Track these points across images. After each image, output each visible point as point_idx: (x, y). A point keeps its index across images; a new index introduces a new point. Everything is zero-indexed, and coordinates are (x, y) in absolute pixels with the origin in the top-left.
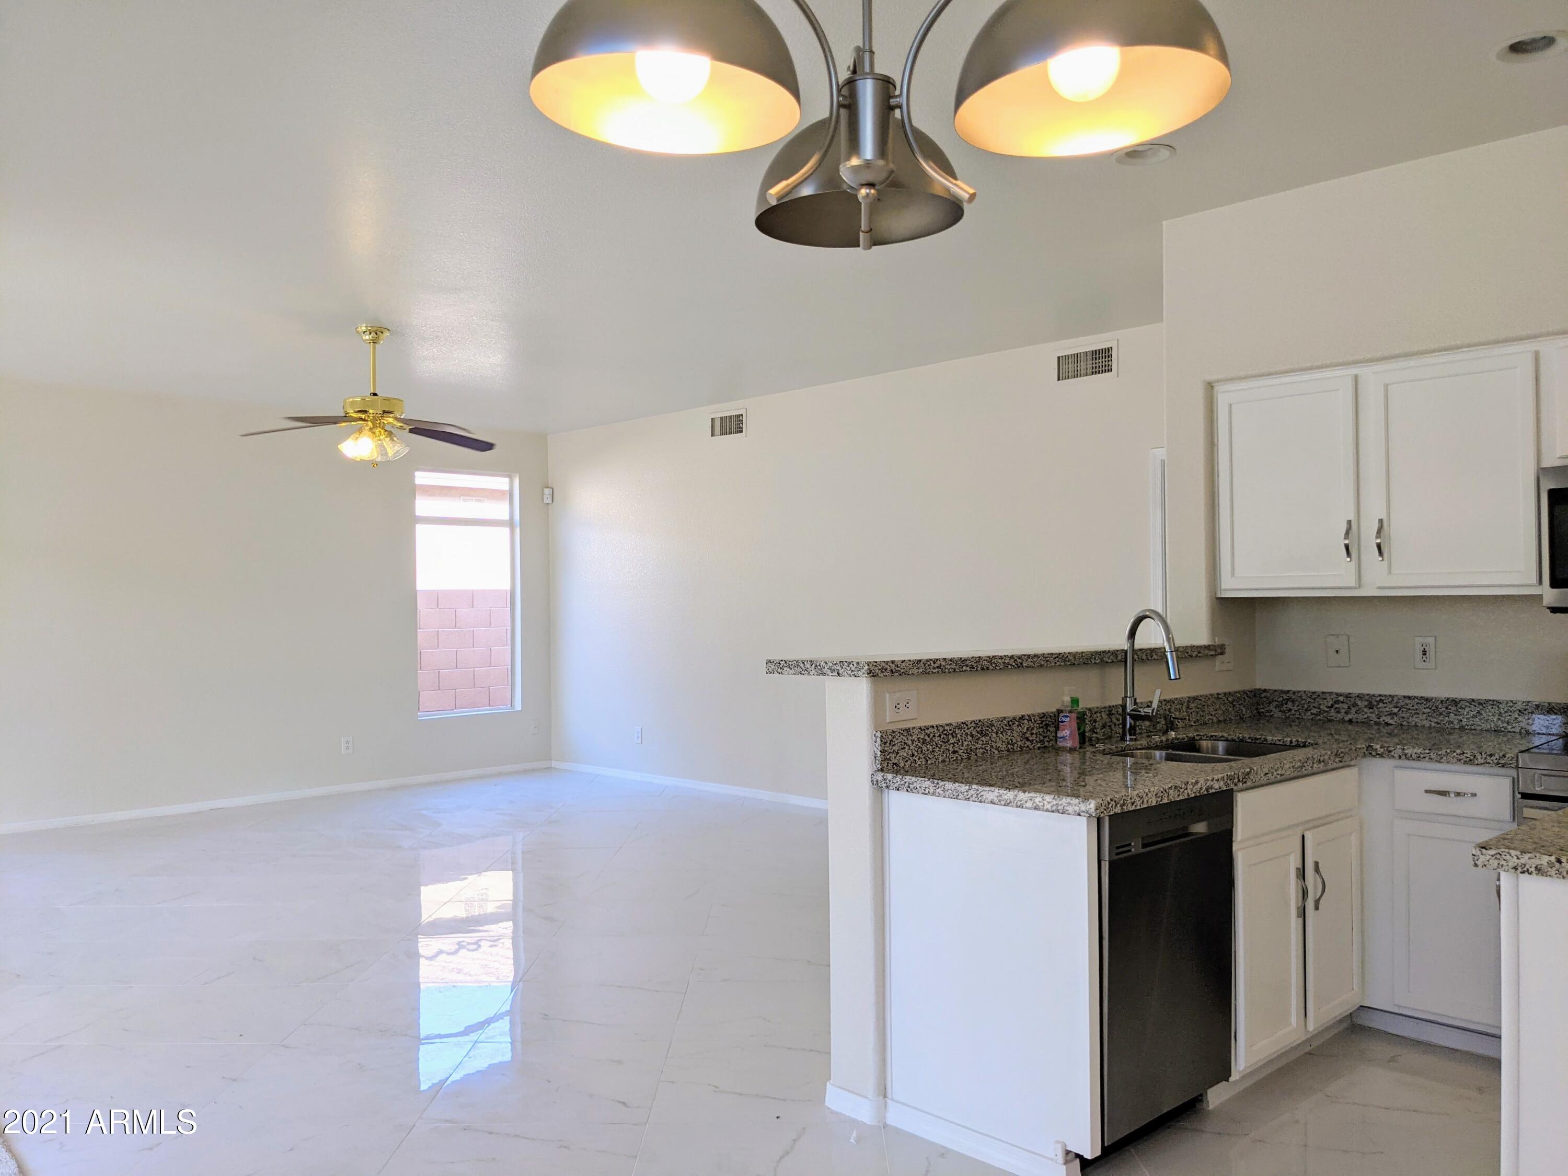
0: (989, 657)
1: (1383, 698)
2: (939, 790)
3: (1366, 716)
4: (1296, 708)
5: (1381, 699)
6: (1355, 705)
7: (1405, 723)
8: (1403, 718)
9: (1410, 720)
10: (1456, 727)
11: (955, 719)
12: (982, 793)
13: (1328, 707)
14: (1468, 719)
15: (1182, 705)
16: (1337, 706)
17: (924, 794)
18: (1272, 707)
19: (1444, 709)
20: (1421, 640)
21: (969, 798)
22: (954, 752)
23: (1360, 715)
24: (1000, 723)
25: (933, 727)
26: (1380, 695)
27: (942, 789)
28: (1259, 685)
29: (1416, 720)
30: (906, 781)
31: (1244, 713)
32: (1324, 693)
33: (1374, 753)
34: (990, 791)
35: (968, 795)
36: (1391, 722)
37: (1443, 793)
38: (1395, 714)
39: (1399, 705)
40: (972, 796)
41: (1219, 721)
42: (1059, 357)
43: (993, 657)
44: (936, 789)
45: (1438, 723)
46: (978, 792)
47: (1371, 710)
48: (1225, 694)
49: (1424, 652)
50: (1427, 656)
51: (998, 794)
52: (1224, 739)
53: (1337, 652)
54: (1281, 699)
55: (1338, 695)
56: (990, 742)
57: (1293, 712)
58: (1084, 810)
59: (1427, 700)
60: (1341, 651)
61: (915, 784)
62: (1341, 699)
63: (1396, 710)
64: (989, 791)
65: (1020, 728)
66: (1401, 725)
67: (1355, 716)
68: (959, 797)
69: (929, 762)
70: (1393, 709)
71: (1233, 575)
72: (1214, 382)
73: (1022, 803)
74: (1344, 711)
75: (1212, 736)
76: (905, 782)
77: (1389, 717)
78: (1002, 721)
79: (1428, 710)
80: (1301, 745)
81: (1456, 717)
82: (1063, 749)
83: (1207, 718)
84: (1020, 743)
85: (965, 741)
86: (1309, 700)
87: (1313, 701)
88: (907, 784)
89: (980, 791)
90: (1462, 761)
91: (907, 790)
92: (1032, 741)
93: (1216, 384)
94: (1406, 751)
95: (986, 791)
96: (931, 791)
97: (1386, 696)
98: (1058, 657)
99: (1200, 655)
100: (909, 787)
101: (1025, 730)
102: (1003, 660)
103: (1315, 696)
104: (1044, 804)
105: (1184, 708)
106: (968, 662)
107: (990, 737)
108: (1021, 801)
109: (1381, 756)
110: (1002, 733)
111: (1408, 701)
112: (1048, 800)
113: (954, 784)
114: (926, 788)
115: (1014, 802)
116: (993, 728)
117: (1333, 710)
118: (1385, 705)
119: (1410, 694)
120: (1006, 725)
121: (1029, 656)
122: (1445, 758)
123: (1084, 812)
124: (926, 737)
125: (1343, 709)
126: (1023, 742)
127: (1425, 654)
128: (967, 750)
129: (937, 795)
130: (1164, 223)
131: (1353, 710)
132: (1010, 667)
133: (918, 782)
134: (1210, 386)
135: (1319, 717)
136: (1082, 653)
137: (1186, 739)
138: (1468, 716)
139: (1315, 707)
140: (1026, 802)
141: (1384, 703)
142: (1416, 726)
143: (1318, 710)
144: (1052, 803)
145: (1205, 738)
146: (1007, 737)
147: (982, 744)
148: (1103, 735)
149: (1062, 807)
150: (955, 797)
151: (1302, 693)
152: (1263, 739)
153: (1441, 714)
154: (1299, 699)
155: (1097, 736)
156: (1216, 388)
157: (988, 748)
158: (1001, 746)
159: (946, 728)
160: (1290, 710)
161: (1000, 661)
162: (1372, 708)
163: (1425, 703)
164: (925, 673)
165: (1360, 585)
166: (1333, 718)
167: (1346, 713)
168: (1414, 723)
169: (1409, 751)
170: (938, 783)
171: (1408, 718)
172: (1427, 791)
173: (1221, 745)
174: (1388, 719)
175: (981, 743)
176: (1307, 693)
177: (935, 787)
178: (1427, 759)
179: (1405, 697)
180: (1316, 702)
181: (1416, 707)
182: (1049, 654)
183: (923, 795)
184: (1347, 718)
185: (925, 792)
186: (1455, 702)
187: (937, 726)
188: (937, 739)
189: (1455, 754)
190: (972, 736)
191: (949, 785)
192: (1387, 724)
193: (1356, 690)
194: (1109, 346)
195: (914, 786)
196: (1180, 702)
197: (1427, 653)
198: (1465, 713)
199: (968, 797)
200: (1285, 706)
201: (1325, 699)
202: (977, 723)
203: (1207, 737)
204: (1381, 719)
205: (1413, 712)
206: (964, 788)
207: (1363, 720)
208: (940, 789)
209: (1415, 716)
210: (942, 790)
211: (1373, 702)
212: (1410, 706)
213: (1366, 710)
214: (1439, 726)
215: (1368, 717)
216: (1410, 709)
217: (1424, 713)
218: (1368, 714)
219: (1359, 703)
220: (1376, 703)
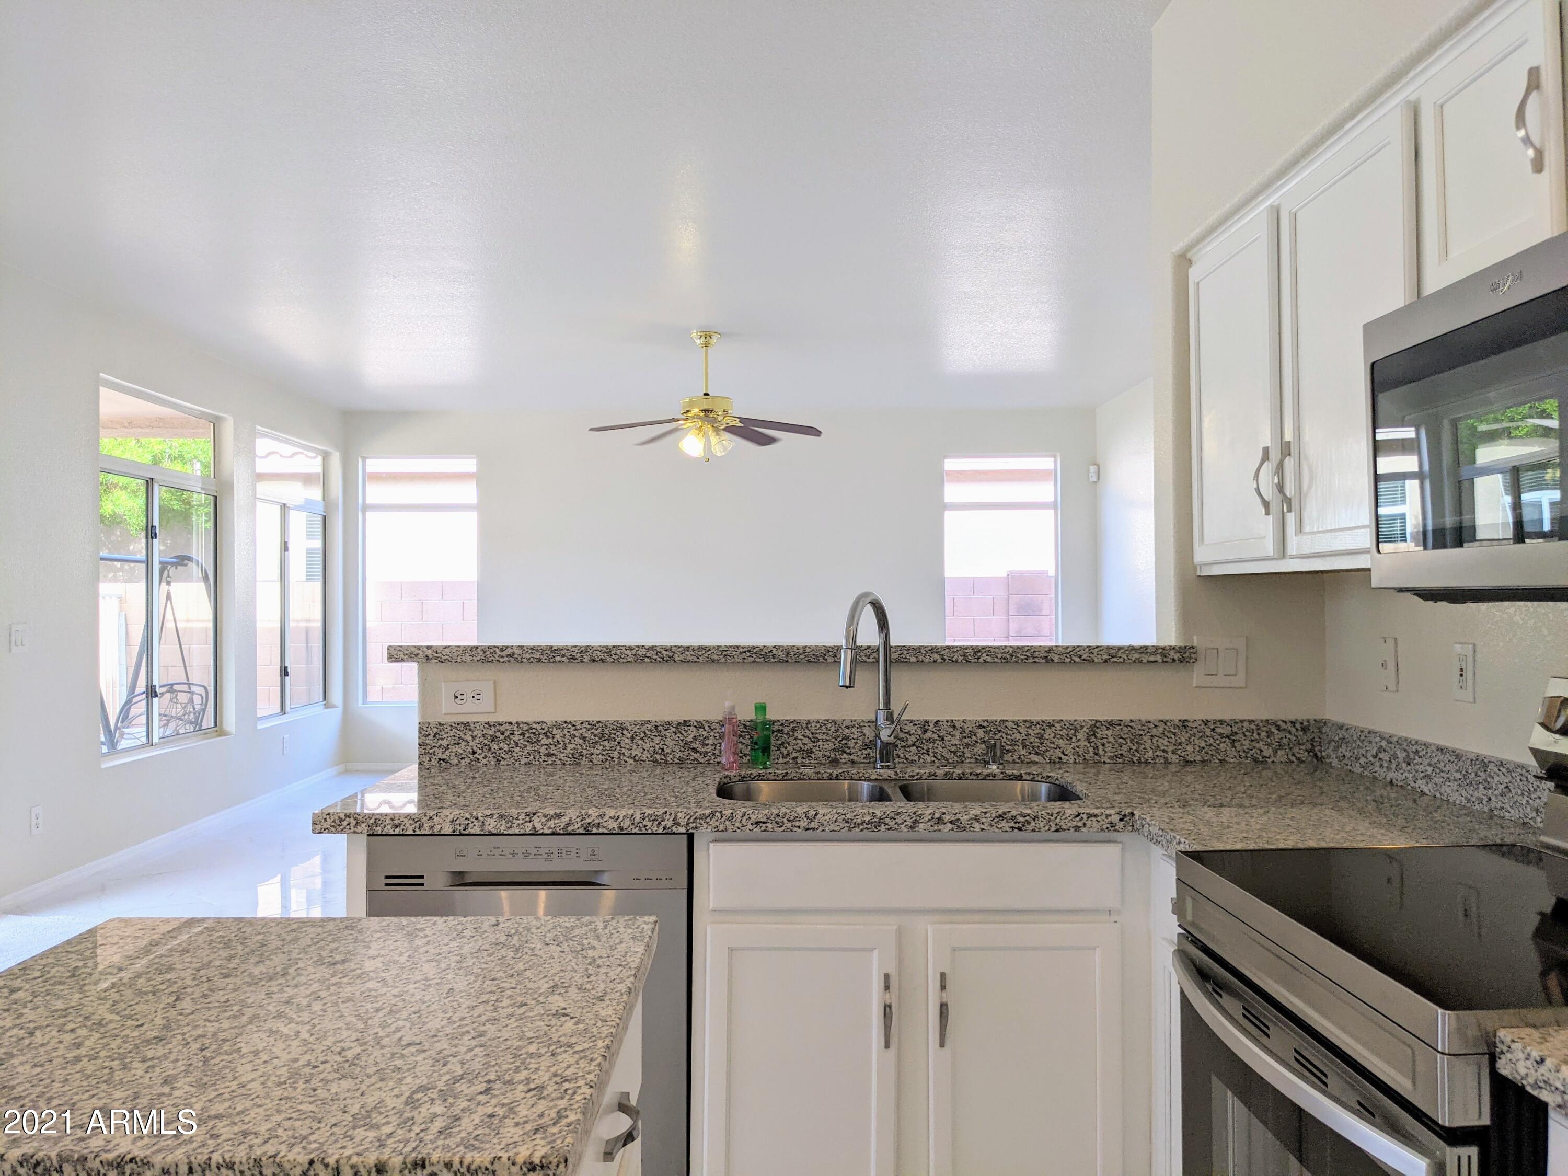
0: (607, 647)
1: (1419, 748)
3: (1404, 776)
4: (1348, 754)
5: (1417, 750)
6: (1395, 757)
7: (1438, 794)
8: (1436, 784)
9: (1442, 791)
13: (1373, 756)
14: (1497, 796)
15: (1076, 730)
16: (1380, 755)
19: (1473, 775)
20: (1461, 650)
22: (549, 755)
23: (1399, 774)
24: (639, 727)
25: (510, 723)
26: (1417, 743)
28: (1333, 713)
29: (1448, 791)
31: (1266, 753)
32: (1371, 732)
33: (1135, 826)
36: (1426, 790)
38: (1429, 777)
39: (1433, 761)
41: (1187, 763)
43: (614, 647)
47: (1409, 768)
48: (1206, 723)
49: (1462, 672)
50: (1466, 678)
53: (1383, 665)
54: (1337, 737)
55: (1382, 737)
56: (618, 748)
57: (1346, 760)
59: (1458, 756)
60: (1389, 665)
62: (1384, 743)
63: (1430, 770)
65: (679, 735)
66: (1435, 796)
67: (1395, 775)
69: (502, 762)
70: (1427, 767)
71: (1202, 541)
74: (1386, 764)
75: (1048, 777)
77: (1424, 781)
78: (643, 724)
79: (1458, 776)
81: (1486, 792)
83: (1150, 754)
84: (680, 754)
85: (570, 743)
86: (1358, 743)
87: (1361, 744)
92: (705, 754)
97: (1421, 744)
98: (749, 651)
99: (1115, 660)
101: (690, 739)
102: (634, 652)
103: (1364, 736)
105: (1081, 735)
106: (565, 651)
107: (619, 743)
110: (642, 739)
111: (1441, 756)
116: (625, 732)
117: (1377, 762)
118: (1420, 760)
119: (1443, 745)
120: (651, 730)
121: (687, 648)
124: (498, 734)
125: (1386, 760)
126: (686, 753)
130: (1153, 26)
132: (646, 660)
136: (804, 647)
138: (1497, 793)
139: (1363, 755)
141: (1419, 757)
142: (1450, 801)
143: (1366, 761)
145: (1039, 779)
146: (652, 744)
147: (602, 750)
148: (865, 758)
151: (1353, 730)
153: (1471, 783)
154: (1351, 740)
155: (852, 757)
157: (616, 755)
158: (640, 755)
159: (534, 726)
161: (627, 652)
162: (1410, 764)
163: (1456, 761)
164: (485, 661)
165: (1282, 552)
166: (1377, 775)
167: (1388, 768)
168: (1446, 795)
171: (1441, 786)
173: (1044, 788)
174: (1423, 785)
175: (601, 748)
176: (1357, 730)
179: (1438, 748)
180: (1364, 746)
181: (1448, 767)
184: (1388, 778)
186: (1485, 764)
188: (516, 738)
190: (584, 739)
192: (1423, 793)
193: (1396, 731)
196: (1073, 728)
197: (1465, 674)
198: (1494, 786)
200: (1340, 749)
201: (1372, 742)
202: (592, 725)
204: (1418, 784)
205: (1445, 776)
207: (1402, 783)
209: (1448, 783)
211: (1411, 752)
212: (1442, 765)
213: (1404, 766)
214: (1469, 805)
215: (1406, 777)
216: (1442, 771)
217: (1455, 780)
218: (1406, 774)
219: (1398, 753)
220: (1412, 755)
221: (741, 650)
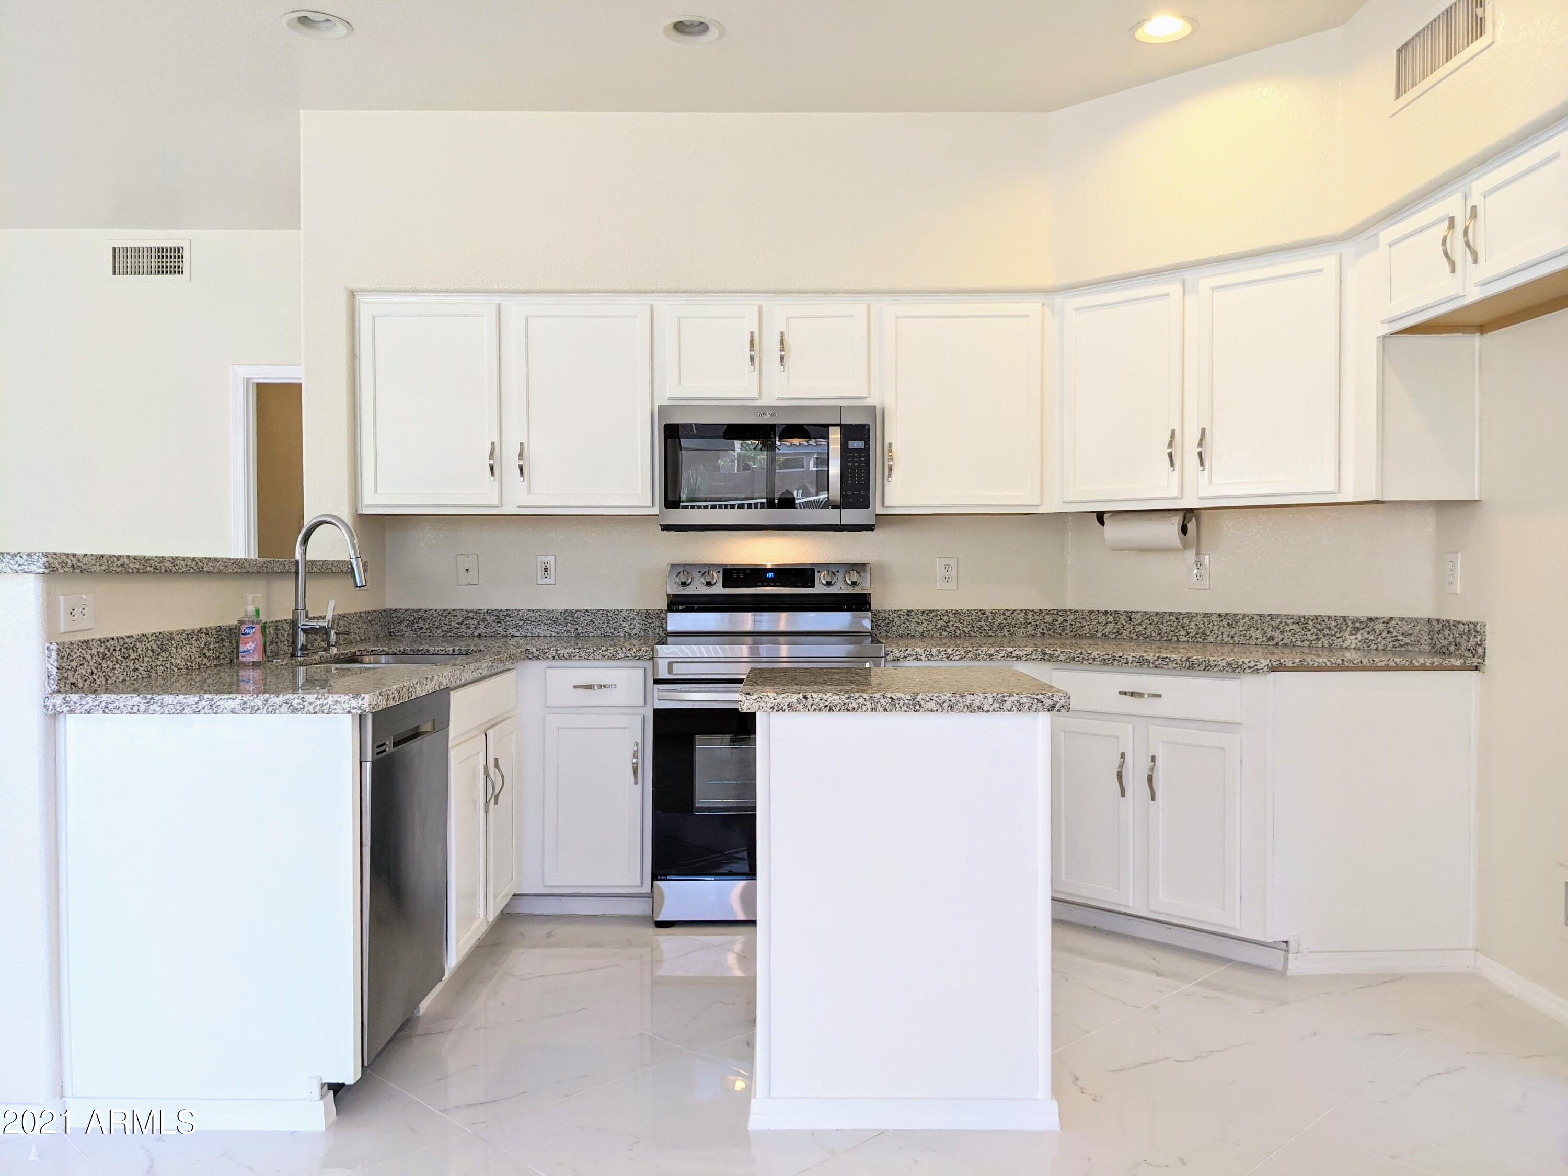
0: (172, 558)
1: (510, 613)
2: (155, 707)
3: (494, 630)
4: (427, 626)
5: (507, 614)
6: (484, 620)
7: (528, 634)
8: (527, 629)
10: (573, 635)
11: (136, 632)
12: (218, 703)
13: (458, 624)
14: (582, 627)
16: (467, 622)
17: (131, 713)
18: (403, 627)
19: (562, 620)
20: (543, 558)
21: (199, 711)
22: (136, 670)
23: (489, 629)
24: (179, 636)
25: (113, 639)
26: (507, 610)
27: (159, 704)
28: (390, 605)
29: (539, 631)
30: (102, 700)
31: (379, 632)
32: (454, 610)
33: (530, 656)
34: (231, 698)
35: (197, 708)
36: (517, 634)
37: (589, 687)
38: (521, 626)
39: (524, 618)
40: (203, 708)
42: (114, 249)
43: (176, 558)
44: (149, 706)
45: (558, 633)
46: (213, 703)
47: (499, 624)
48: (366, 612)
49: (546, 570)
50: (549, 572)
51: (242, 702)
52: (384, 653)
53: (467, 570)
54: (413, 618)
55: (468, 611)
56: (170, 658)
57: (424, 630)
58: (355, 706)
59: (548, 612)
60: (471, 570)
61: (117, 703)
62: (471, 615)
63: (521, 623)
64: (228, 699)
65: (198, 642)
66: (526, 636)
67: (484, 631)
68: (185, 711)
69: (109, 682)
70: (518, 622)
71: (376, 491)
72: (356, 291)
73: (274, 707)
74: (473, 626)
75: (372, 651)
76: (101, 702)
77: (515, 630)
78: (181, 634)
79: (549, 622)
80: (464, 653)
81: (573, 626)
82: (245, 665)
84: (198, 660)
85: (146, 656)
86: (440, 617)
87: (443, 619)
88: (104, 704)
89: (215, 700)
90: (606, 657)
91: (104, 712)
92: (209, 659)
93: (359, 293)
94: (559, 652)
95: (224, 699)
96: (142, 708)
97: (513, 610)
98: (235, 563)
100: (107, 707)
101: (202, 645)
102: (186, 563)
103: (446, 613)
104: (304, 705)
106: (152, 562)
107: (170, 653)
108: (273, 706)
109: (537, 658)
110: (181, 648)
111: (531, 614)
112: (308, 701)
113: (177, 697)
114: (133, 706)
115: (263, 708)
116: (173, 642)
117: (463, 626)
118: (512, 619)
119: (534, 608)
120: (185, 639)
122: (592, 655)
123: (356, 708)
124: (106, 652)
125: (474, 624)
126: (201, 659)
127: (547, 571)
128: (147, 667)
129: (151, 712)
130: (301, 112)
131: (482, 626)
132: (192, 571)
133: (121, 700)
134: (352, 295)
135: (450, 634)
137: (349, 655)
138: (583, 625)
139: (446, 624)
140: (280, 706)
141: (510, 617)
142: (539, 636)
143: (449, 627)
144: (315, 704)
145: (365, 653)
146: (186, 653)
147: (163, 661)
148: (271, 652)
149: (328, 706)
150: (178, 711)
151: (434, 611)
152: (425, 651)
153: (560, 624)
154: (430, 618)
156: (358, 298)
157: (168, 665)
158: (180, 663)
159: (127, 640)
160: (422, 628)
161: (182, 563)
162: (500, 622)
163: (547, 615)
164: (108, 572)
165: (501, 505)
166: (463, 634)
167: (475, 628)
168: (537, 633)
169: (561, 652)
170: (151, 699)
171: (532, 630)
172: (575, 687)
174: (514, 632)
175: (161, 659)
176: (439, 611)
177: (148, 703)
178: (577, 657)
179: (529, 611)
180: (447, 619)
181: (539, 619)
182: (227, 559)
183: (129, 715)
184: (476, 634)
185: (132, 711)
186: (572, 613)
187: (117, 638)
188: (117, 654)
189: (601, 651)
190: (152, 650)
191: (168, 699)
192: (513, 636)
193: (484, 606)
194: (180, 245)
195: (115, 705)
197: (548, 570)
198: (580, 622)
199: (197, 710)
200: (416, 625)
201: (456, 616)
202: (158, 636)
203: (368, 652)
204: (508, 633)
205: (536, 624)
206: (192, 699)
207: (492, 634)
208: (155, 705)
209: (538, 627)
210: (160, 706)
211: (501, 616)
212: (533, 619)
213: (494, 624)
214: (558, 635)
215: (496, 630)
216: (533, 622)
217: (545, 624)
218: (496, 628)
219: (488, 618)
220: (503, 617)
221: (232, 562)
